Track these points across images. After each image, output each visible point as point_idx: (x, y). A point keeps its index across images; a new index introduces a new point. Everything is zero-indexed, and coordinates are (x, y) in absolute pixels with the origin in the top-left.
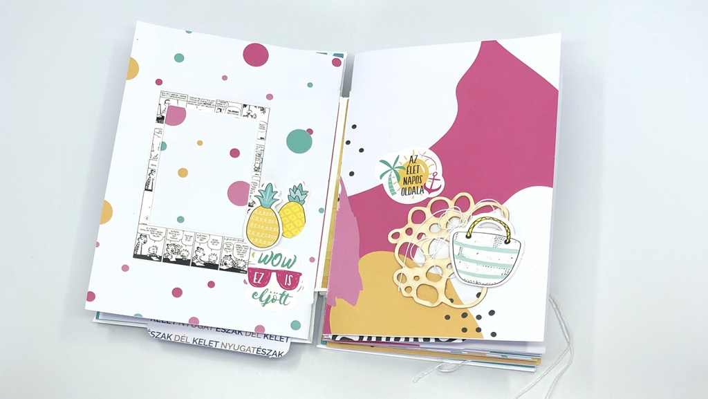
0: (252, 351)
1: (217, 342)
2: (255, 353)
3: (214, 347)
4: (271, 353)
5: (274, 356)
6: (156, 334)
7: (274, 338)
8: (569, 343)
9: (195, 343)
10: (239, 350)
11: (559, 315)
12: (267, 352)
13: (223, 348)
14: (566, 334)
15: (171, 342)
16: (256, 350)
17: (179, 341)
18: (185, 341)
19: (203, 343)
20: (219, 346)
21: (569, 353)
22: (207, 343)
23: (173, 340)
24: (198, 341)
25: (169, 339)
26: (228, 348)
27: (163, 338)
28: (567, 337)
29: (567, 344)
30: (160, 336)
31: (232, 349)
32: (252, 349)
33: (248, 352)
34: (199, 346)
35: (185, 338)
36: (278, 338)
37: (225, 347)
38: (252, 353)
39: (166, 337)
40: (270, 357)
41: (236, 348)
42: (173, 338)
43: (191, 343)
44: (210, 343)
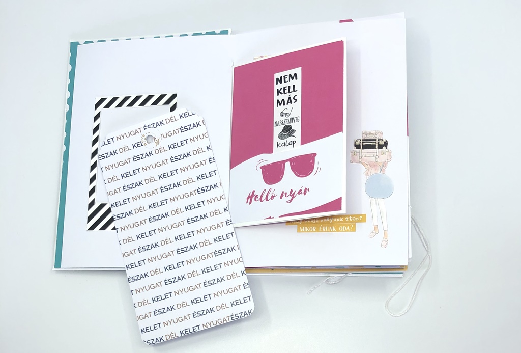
1: (199, 326)
2: (231, 320)
3: (198, 330)
4: (243, 315)
5: (246, 316)
6: (151, 342)
7: (239, 303)
8: (428, 251)
9: (182, 334)
10: (218, 324)
11: (418, 230)
12: (239, 315)
13: (205, 328)
14: (425, 244)
15: (165, 343)
16: (230, 318)
17: (170, 339)
18: (174, 336)
19: (188, 332)
20: (201, 328)
21: (428, 259)
22: (192, 330)
23: (165, 340)
24: (184, 332)
25: (162, 341)
26: (209, 327)
27: (157, 342)
28: (426, 246)
29: (426, 253)
30: (154, 342)
31: (212, 326)
32: (227, 319)
33: (225, 322)
34: (186, 335)
35: (174, 334)
36: (243, 302)
37: (207, 327)
38: (228, 321)
39: (159, 340)
40: (243, 318)
41: (215, 324)
42: (164, 338)
43: (180, 336)
44: (194, 329)
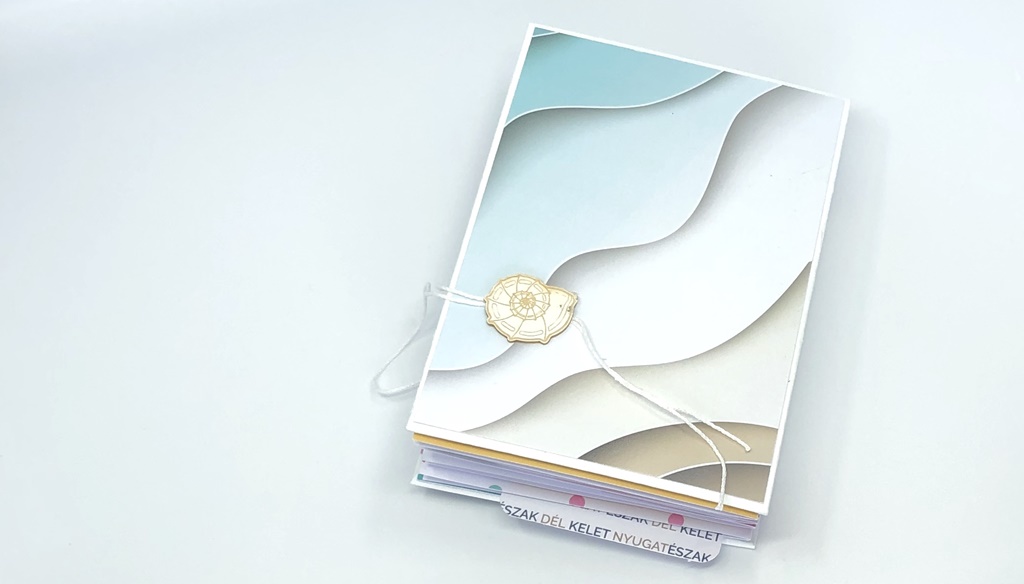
0: (661, 549)
1: (607, 531)
2: (666, 552)
3: (602, 537)
4: (691, 555)
5: (696, 560)
6: (513, 511)
7: (696, 534)
9: (572, 529)
10: (641, 546)
12: (685, 552)
13: (617, 540)
15: (536, 525)
16: (667, 548)
17: (549, 524)
18: (557, 524)
19: (585, 531)
20: (610, 537)
22: (592, 531)
23: (539, 521)
24: (577, 527)
25: (533, 520)
26: (623, 542)
27: (524, 518)
30: (519, 514)
31: (630, 543)
32: (661, 547)
33: (655, 550)
34: (578, 534)
35: (558, 520)
36: (703, 534)
37: (620, 540)
38: (660, 552)
39: (529, 516)
40: (690, 560)
41: (637, 542)
42: (539, 518)
43: (567, 528)
44: (596, 531)
